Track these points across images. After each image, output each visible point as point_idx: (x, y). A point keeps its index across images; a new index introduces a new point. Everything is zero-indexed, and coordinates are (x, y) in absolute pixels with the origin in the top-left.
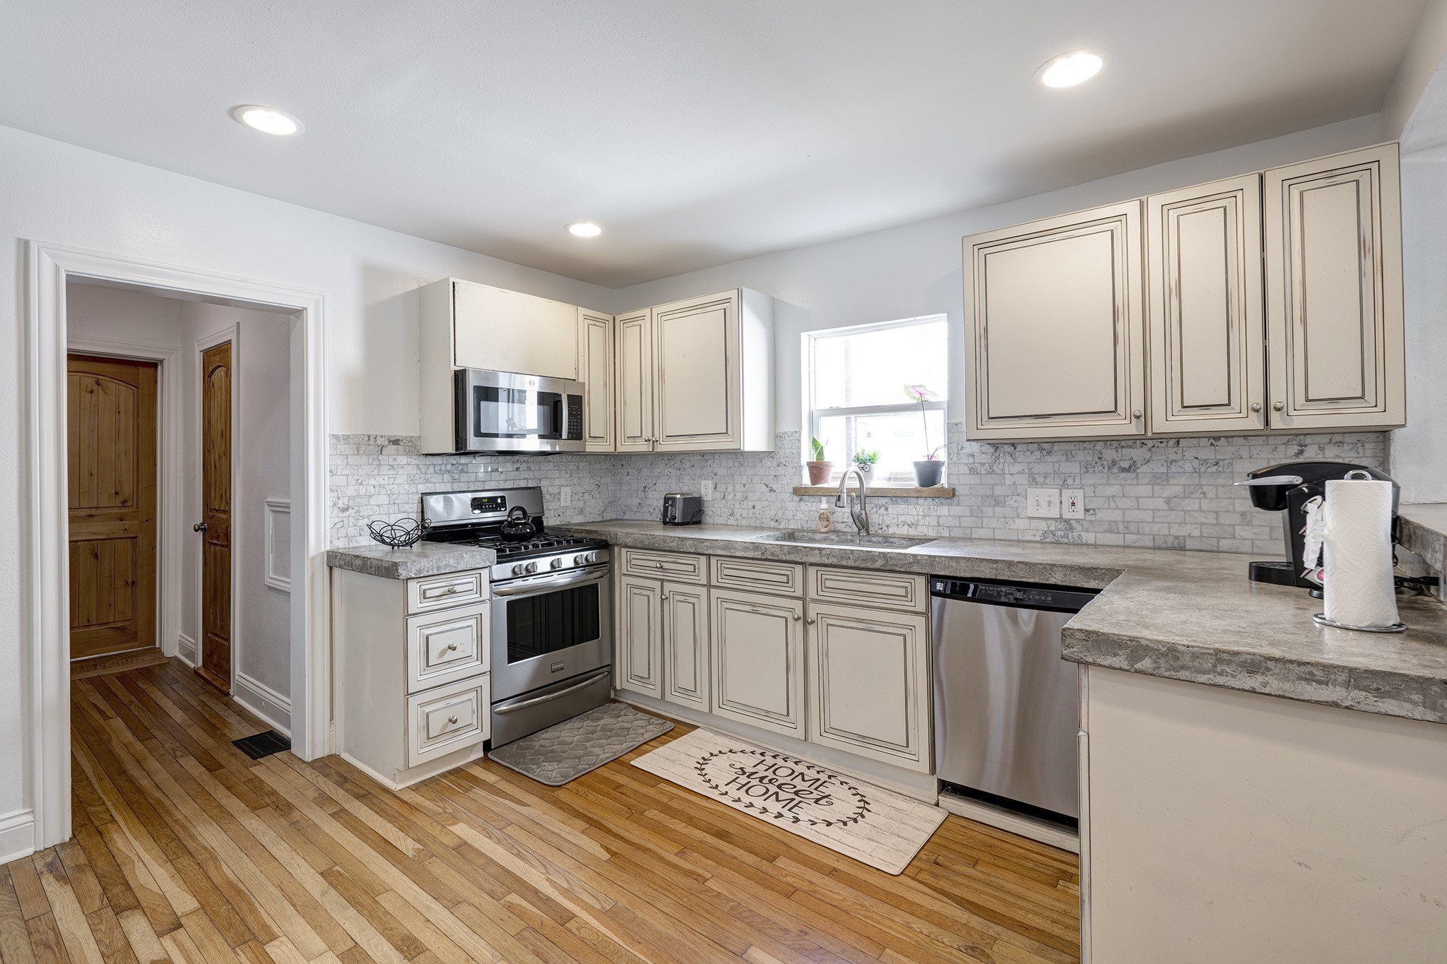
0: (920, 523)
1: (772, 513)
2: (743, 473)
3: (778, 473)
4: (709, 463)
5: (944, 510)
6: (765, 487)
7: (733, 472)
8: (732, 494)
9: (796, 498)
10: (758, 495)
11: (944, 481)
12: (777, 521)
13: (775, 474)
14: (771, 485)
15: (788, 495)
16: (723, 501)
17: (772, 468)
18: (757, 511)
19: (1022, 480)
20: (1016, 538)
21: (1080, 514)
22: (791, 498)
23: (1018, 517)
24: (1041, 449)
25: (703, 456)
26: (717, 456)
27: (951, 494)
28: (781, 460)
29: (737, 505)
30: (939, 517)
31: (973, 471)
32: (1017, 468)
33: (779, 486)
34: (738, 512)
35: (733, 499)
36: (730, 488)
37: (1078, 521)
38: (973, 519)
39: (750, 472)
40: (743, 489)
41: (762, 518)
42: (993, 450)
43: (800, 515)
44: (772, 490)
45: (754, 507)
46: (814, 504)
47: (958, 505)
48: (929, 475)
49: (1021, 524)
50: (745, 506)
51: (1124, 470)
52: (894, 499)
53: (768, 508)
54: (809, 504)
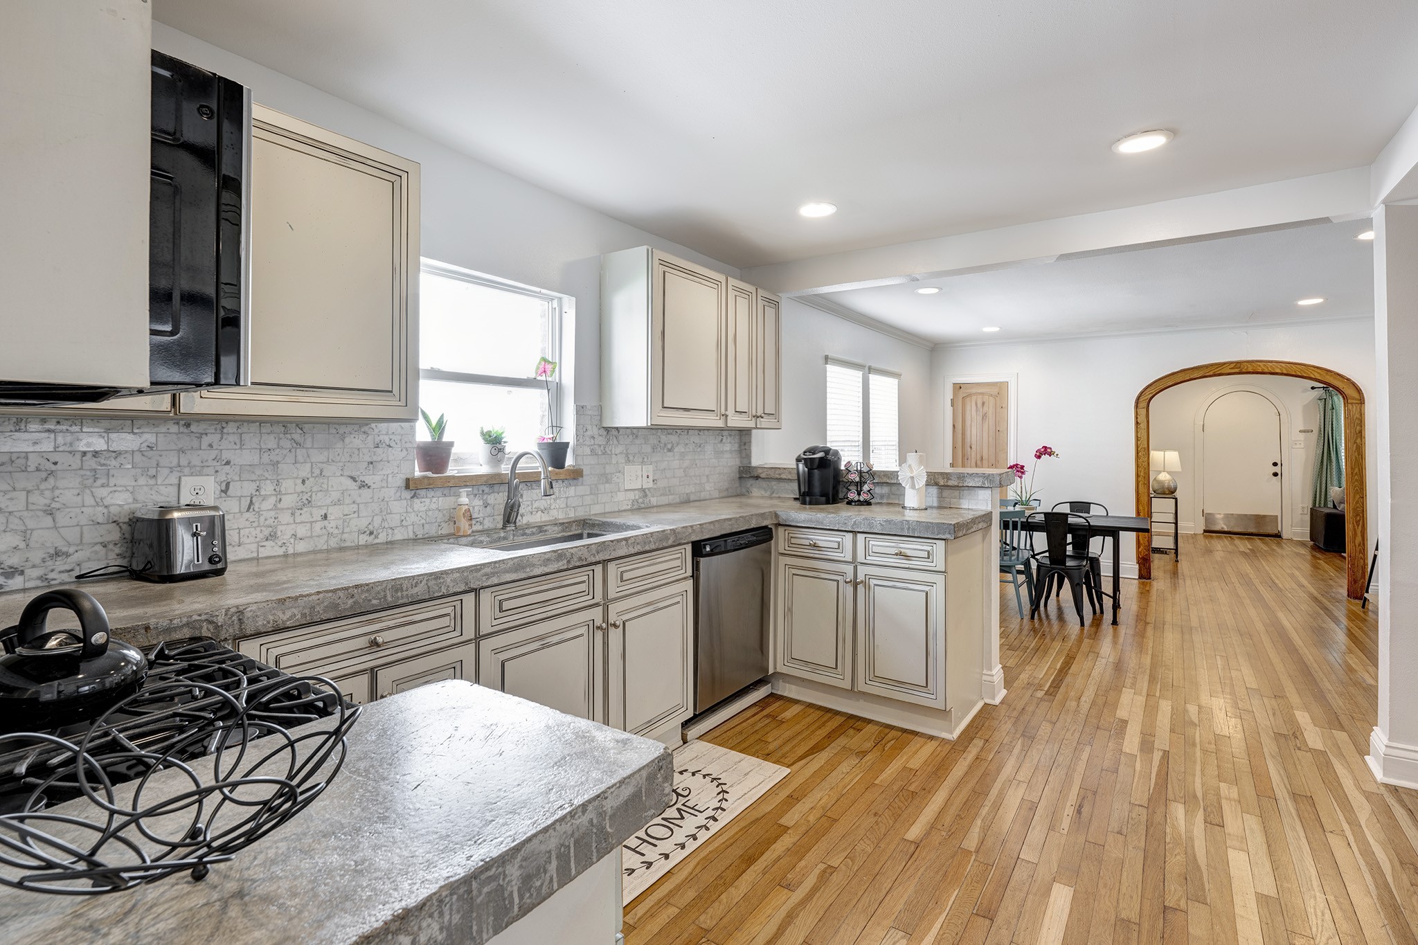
0: (552, 507)
1: (363, 523)
2: (300, 458)
3: (375, 458)
4: (206, 441)
5: (572, 491)
6: (350, 482)
7: (275, 459)
8: (272, 500)
9: (407, 494)
10: (335, 495)
11: (569, 461)
12: (371, 533)
13: (370, 460)
14: (362, 478)
15: (393, 491)
16: (247, 515)
17: (365, 451)
18: (331, 524)
19: (622, 459)
20: (617, 510)
21: (651, 485)
22: (399, 494)
23: (619, 491)
24: (633, 434)
25: (188, 425)
26: (231, 428)
27: (576, 474)
28: (381, 437)
29: (285, 517)
30: (567, 498)
31: (593, 452)
32: (619, 449)
33: (377, 478)
34: (285, 532)
35: (275, 508)
36: (268, 488)
37: (649, 489)
38: (592, 497)
39: (318, 457)
40: (300, 488)
41: (343, 533)
42: (605, 433)
43: (412, 518)
44: (363, 485)
45: (325, 517)
46: (434, 500)
47: (582, 484)
48: (556, 453)
49: (621, 496)
50: (303, 518)
51: (669, 450)
52: (529, 484)
53: (356, 515)
54: (427, 500)
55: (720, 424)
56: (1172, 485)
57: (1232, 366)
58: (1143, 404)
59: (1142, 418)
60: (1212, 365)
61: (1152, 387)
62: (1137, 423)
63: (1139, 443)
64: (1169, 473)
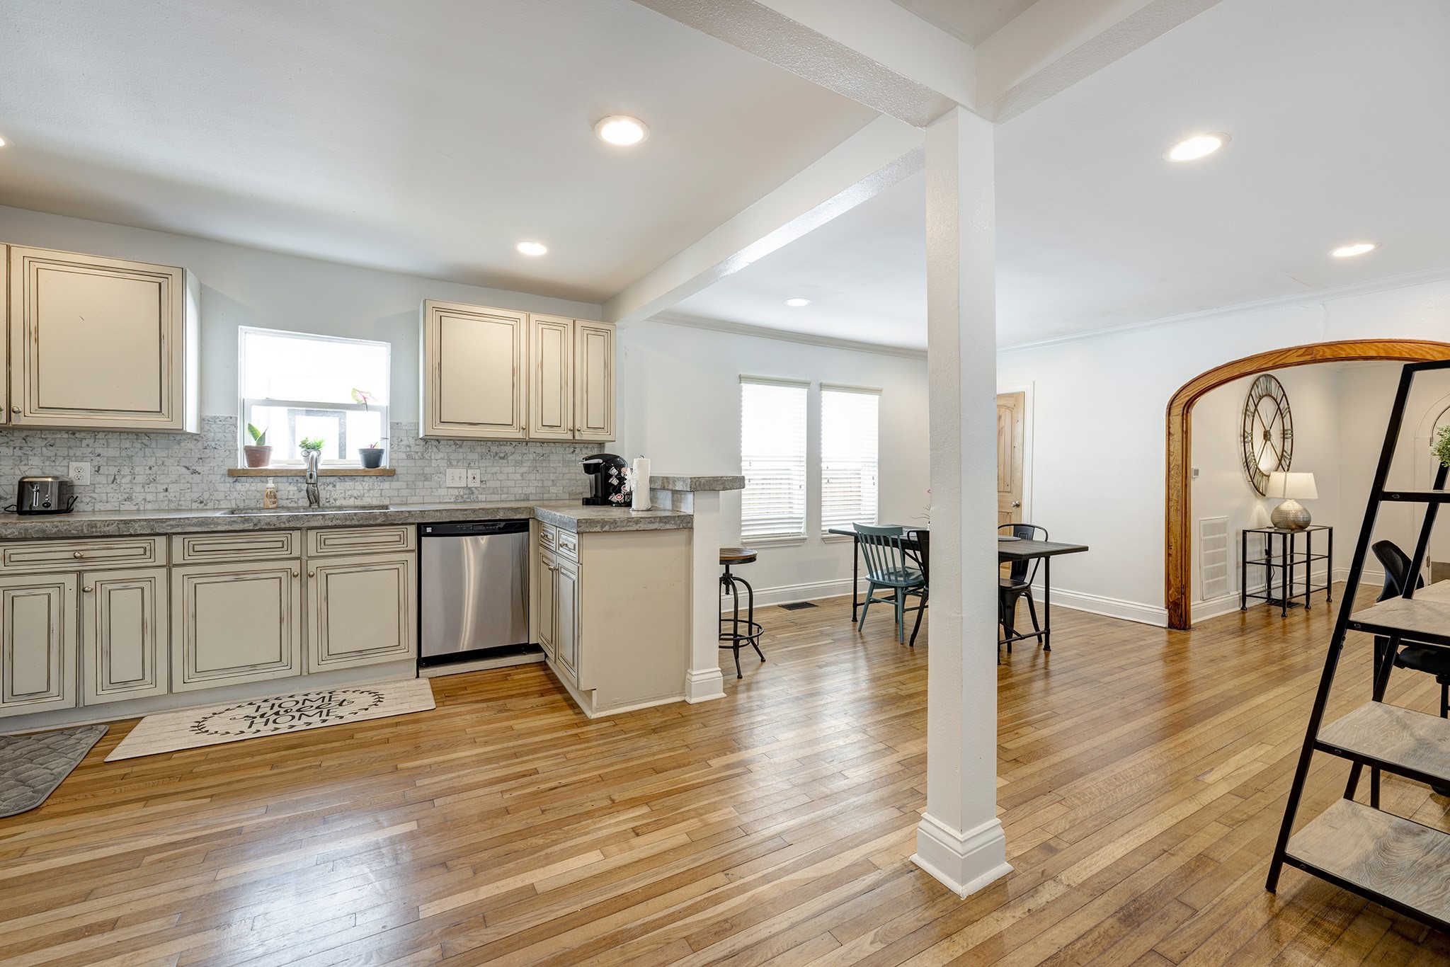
0: (365, 496)
1: (195, 496)
2: (147, 454)
3: (203, 456)
4: (85, 442)
5: (386, 485)
6: (185, 470)
7: (130, 454)
8: (129, 478)
9: (231, 480)
10: (173, 477)
11: (385, 463)
12: (201, 502)
13: (200, 456)
14: (193, 468)
15: (218, 477)
16: (112, 485)
17: (196, 451)
18: (171, 495)
19: (443, 463)
20: (438, 501)
21: (478, 484)
22: (223, 479)
23: (440, 487)
24: (456, 444)
25: (74, 434)
26: (101, 435)
27: (390, 474)
28: (209, 443)
29: (138, 488)
30: (381, 490)
31: (409, 457)
32: (440, 455)
33: (206, 468)
34: (138, 497)
35: (131, 482)
36: (126, 471)
37: (476, 488)
38: (408, 490)
39: (161, 454)
40: (148, 472)
41: (180, 500)
42: (424, 443)
43: (235, 495)
44: (194, 472)
45: (167, 490)
46: (253, 484)
47: (398, 480)
48: (372, 458)
49: (442, 492)
50: (150, 490)
51: (502, 458)
52: (341, 478)
53: (190, 490)
54: (247, 485)
55: (520, 435)
56: (1301, 517)
57: (1301, 352)
58: (1177, 410)
59: (1177, 428)
60: (1271, 353)
61: (1188, 388)
62: (1169, 434)
63: (1171, 458)
64: (1297, 500)
